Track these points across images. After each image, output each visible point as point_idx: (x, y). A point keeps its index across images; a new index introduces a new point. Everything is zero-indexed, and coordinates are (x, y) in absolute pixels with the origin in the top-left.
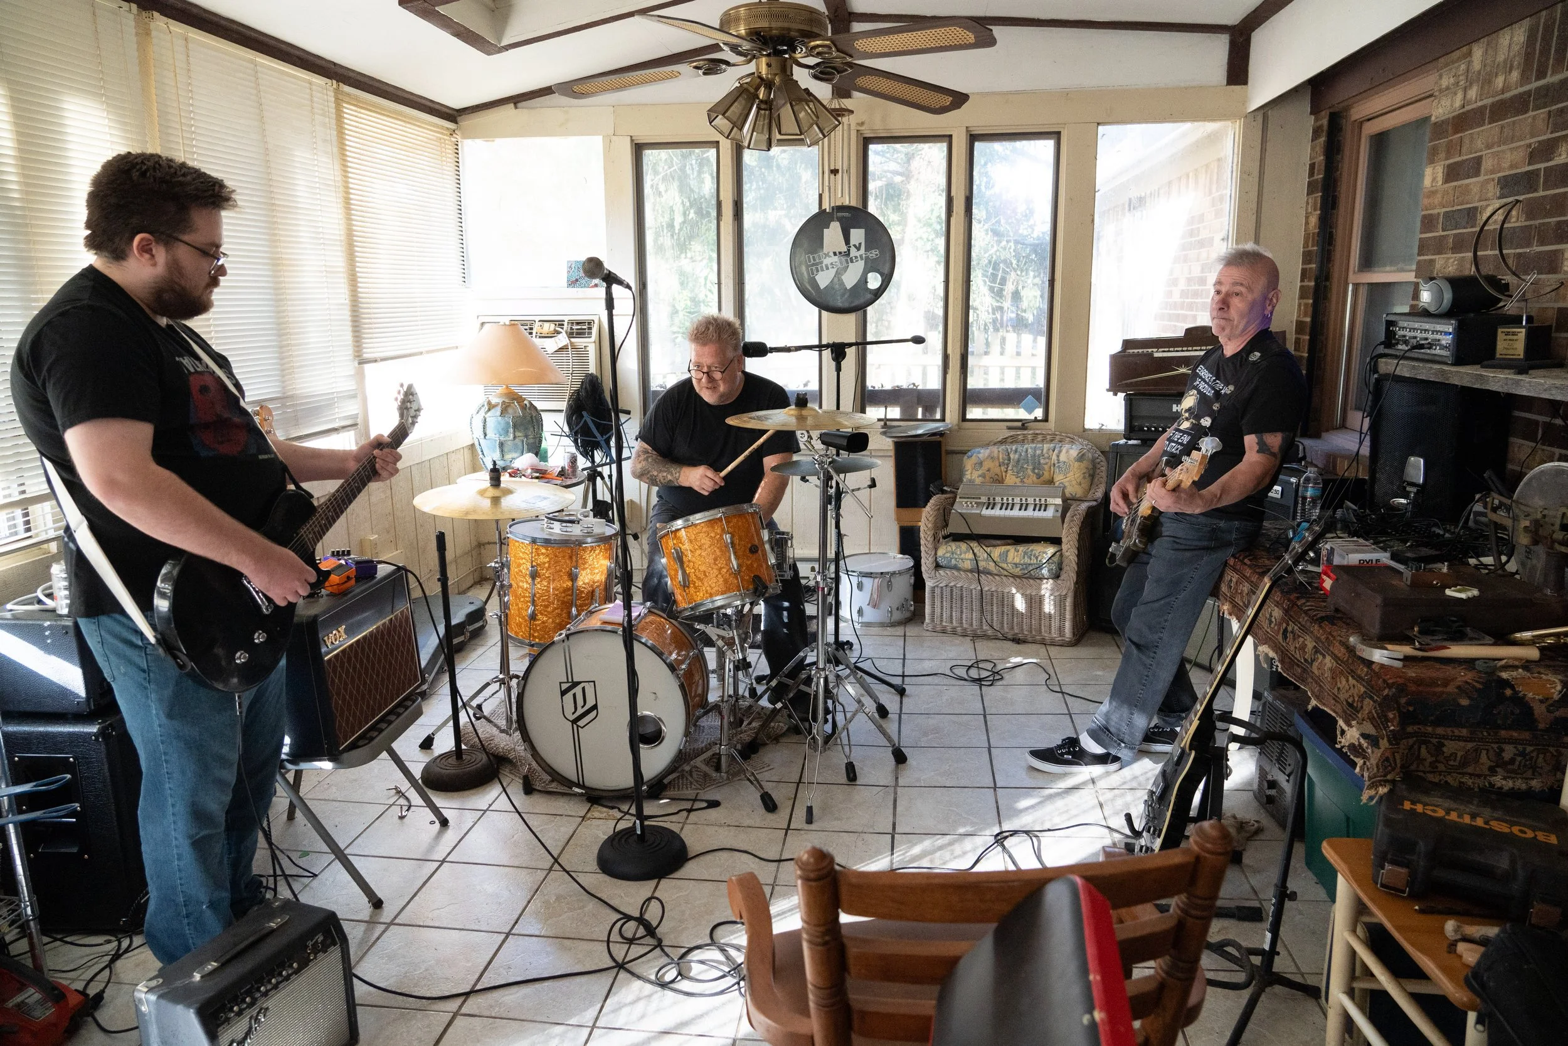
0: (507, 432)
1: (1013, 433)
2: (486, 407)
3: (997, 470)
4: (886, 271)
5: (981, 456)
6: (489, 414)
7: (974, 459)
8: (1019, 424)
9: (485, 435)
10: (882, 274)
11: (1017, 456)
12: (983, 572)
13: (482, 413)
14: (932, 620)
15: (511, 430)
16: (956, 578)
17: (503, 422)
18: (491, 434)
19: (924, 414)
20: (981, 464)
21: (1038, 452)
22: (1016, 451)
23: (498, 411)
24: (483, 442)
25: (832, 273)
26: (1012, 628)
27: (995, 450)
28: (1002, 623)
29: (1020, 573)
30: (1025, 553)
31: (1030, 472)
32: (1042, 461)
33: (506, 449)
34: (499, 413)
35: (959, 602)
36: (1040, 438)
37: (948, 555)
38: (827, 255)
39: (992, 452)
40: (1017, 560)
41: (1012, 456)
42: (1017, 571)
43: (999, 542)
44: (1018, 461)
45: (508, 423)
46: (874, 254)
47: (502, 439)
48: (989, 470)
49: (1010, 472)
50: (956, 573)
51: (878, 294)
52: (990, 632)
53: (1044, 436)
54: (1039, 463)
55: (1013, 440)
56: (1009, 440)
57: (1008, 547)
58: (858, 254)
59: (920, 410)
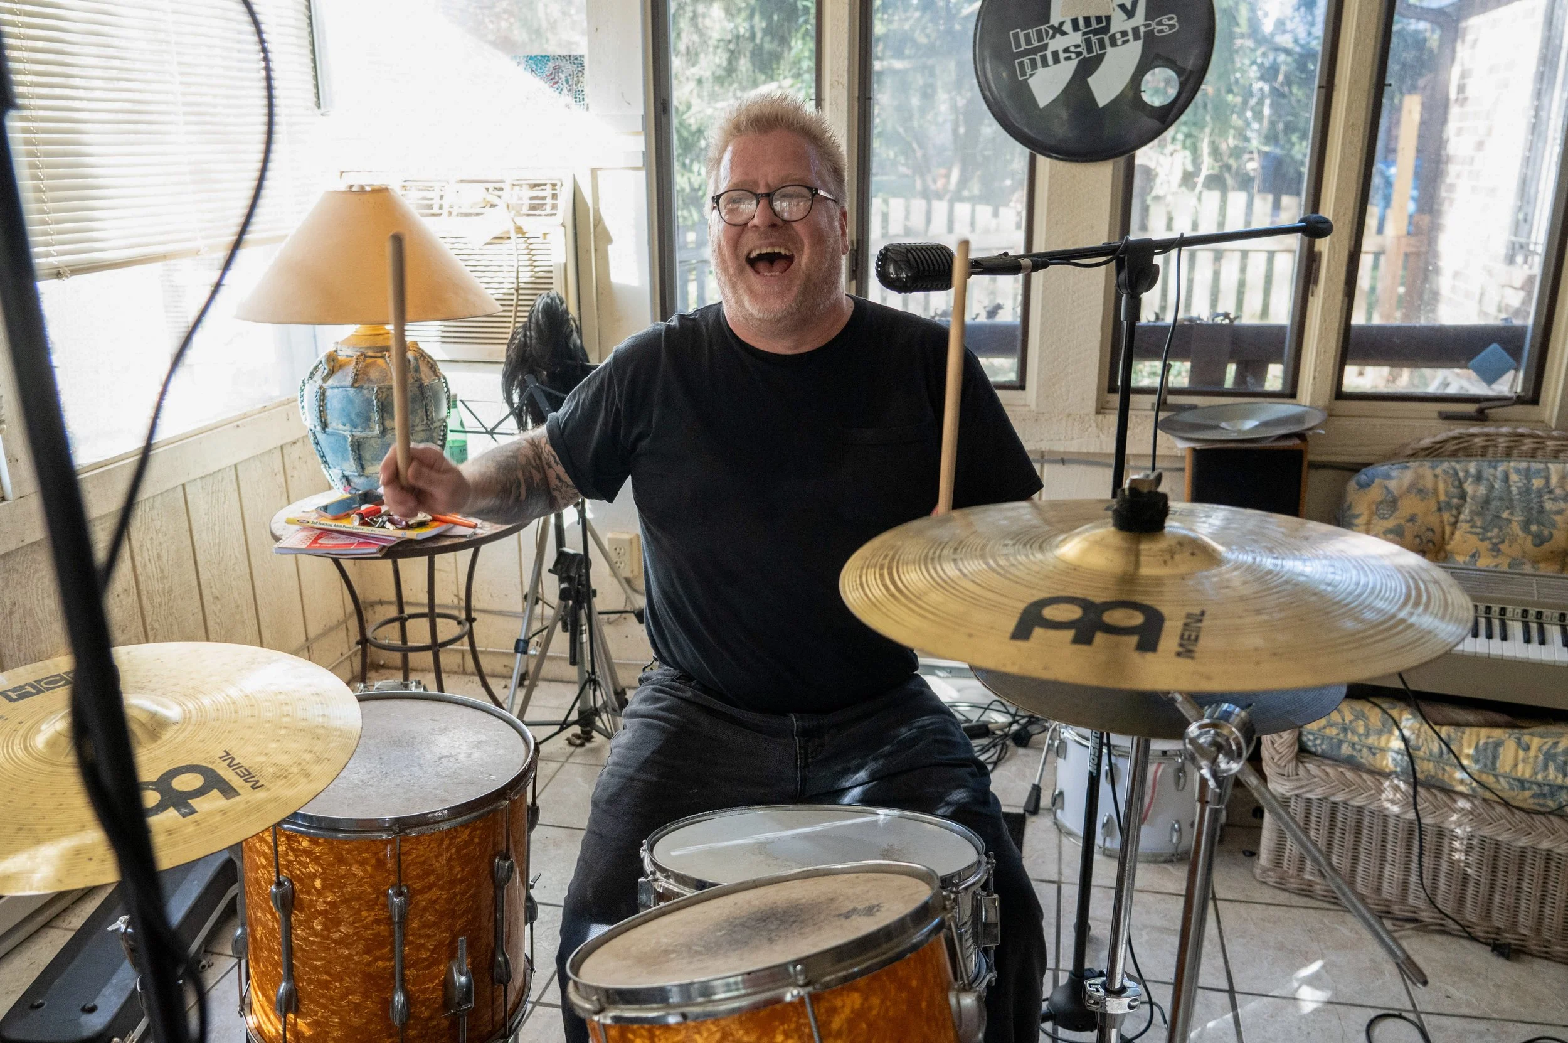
0: (368, 419)
1: (1458, 430)
2: (324, 370)
3: (1433, 520)
4: (1190, 63)
5: (1392, 485)
6: (330, 382)
7: (1375, 493)
8: (1471, 408)
9: (324, 425)
10: (1180, 72)
11: (1482, 490)
12: (1429, 786)
13: (318, 378)
14: (1278, 862)
15: (375, 416)
16: (1348, 784)
17: (358, 400)
18: (335, 424)
19: (1240, 377)
20: (1392, 503)
21: (1537, 483)
22: (1479, 478)
23: (346, 377)
24: (321, 437)
25: (1066, 70)
26: (1488, 915)
27: (1425, 471)
28: (1461, 901)
29: (1530, 804)
30: (1549, 757)
31: (1516, 528)
32: (1549, 506)
33: (367, 455)
34: (349, 381)
35: (1349, 838)
36: (1528, 445)
37: (1334, 731)
38: (1059, 30)
39: (1419, 477)
40: (1524, 771)
41: (1469, 488)
42: (1524, 798)
43: (1470, 717)
44: (1487, 501)
45: (369, 402)
46: (1168, 24)
47: (358, 433)
48: (1412, 519)
49: (1463, 526)
50: (1349, 775)
51: (1166, 116)
52: (1426, 915)
53: (1540, 441)
54: (1541, 511)
55: (1462, 449)
56: (1451, 447)
57: (1497, 733)
58: (1129, 26)
59: (1231, 369)
